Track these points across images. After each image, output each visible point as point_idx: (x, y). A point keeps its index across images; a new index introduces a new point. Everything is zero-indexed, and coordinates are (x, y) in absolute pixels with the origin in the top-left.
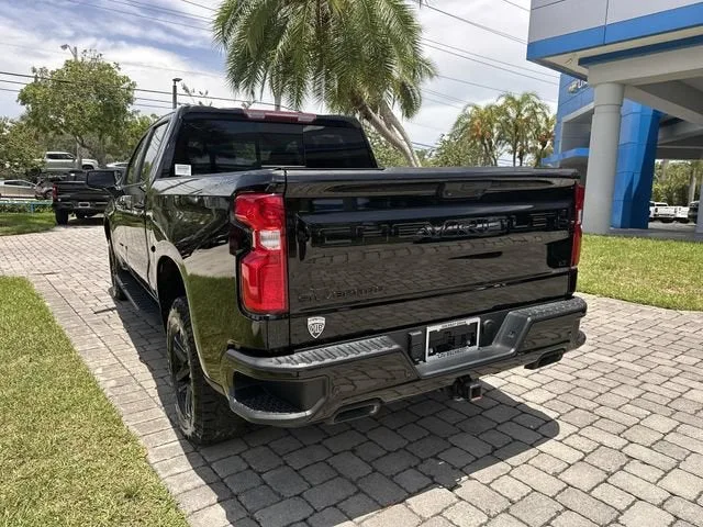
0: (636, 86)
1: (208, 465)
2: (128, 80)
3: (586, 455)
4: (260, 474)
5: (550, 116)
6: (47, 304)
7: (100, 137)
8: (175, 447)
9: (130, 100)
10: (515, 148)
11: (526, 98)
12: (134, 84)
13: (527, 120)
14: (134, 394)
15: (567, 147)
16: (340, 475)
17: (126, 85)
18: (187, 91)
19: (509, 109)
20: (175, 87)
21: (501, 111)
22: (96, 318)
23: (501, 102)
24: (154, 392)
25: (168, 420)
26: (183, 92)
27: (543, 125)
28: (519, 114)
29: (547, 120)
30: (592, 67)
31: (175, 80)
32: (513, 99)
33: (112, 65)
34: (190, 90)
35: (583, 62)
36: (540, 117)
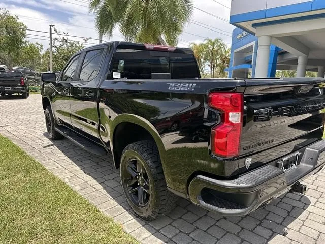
0: (276, 38)
1: (158, 231)
2: (23, 25)
4: (188, 234)
5: (227, 50)
7: (9, 53)
8: (132, 223)
9: (24, 35)
10: (211, 63)
11: (217, 40)
12: (26, 27)
13: (217, 51)
14: (94, 193)
15: (236, 64)
16: (228, 232)
17: (22, 27)
18: (56, 31)
19: (209, 46)
20: (51, 29)
21: (206, 46)
22: (46, 150)
23: (205, 42)
24: (104, 192)
25: (121, 207)
26: (54, 32)
27: (224, 53)
28: (213, 49)
29: (226, 51)
30: (258, 28)
31: (51, 26)
32: (211, 41)
33: (14, 17)
34: (58, 31)
35: (254, 25)
36: (223, 49)
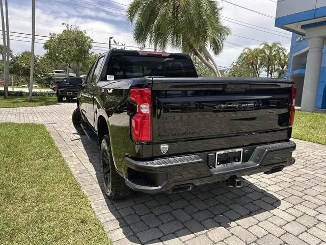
1: (117, 210)
2: (90, 38)
3: (297, 218)
4: (140, 216)
5: (287, 54)
6: (52, 136)
7: (77, 63)
8: (103, 202)
9: (90, 47)
10: (268, 69)
11: (274, 45)
12: (92, 40)
13: (275, 56)
14: (87, 177)
15: (295, 69)
17: (89, 40)
18: (115, 43)
19: (266, 50)
20: (110, 41)
21: (262, 51)
22: (72, 143)
23: (262, 47)
24: (95, 177)
25: (100, 190)
26: (114, 43)
27: (282, 58)
28: (271, 53)
29: (285, 56)
30: (308, 29)
31: (110, 38)
32: (268, 45)
33: (83, 32)
34: (117, 43)
35: (303, 27)
36: (281, 54)
